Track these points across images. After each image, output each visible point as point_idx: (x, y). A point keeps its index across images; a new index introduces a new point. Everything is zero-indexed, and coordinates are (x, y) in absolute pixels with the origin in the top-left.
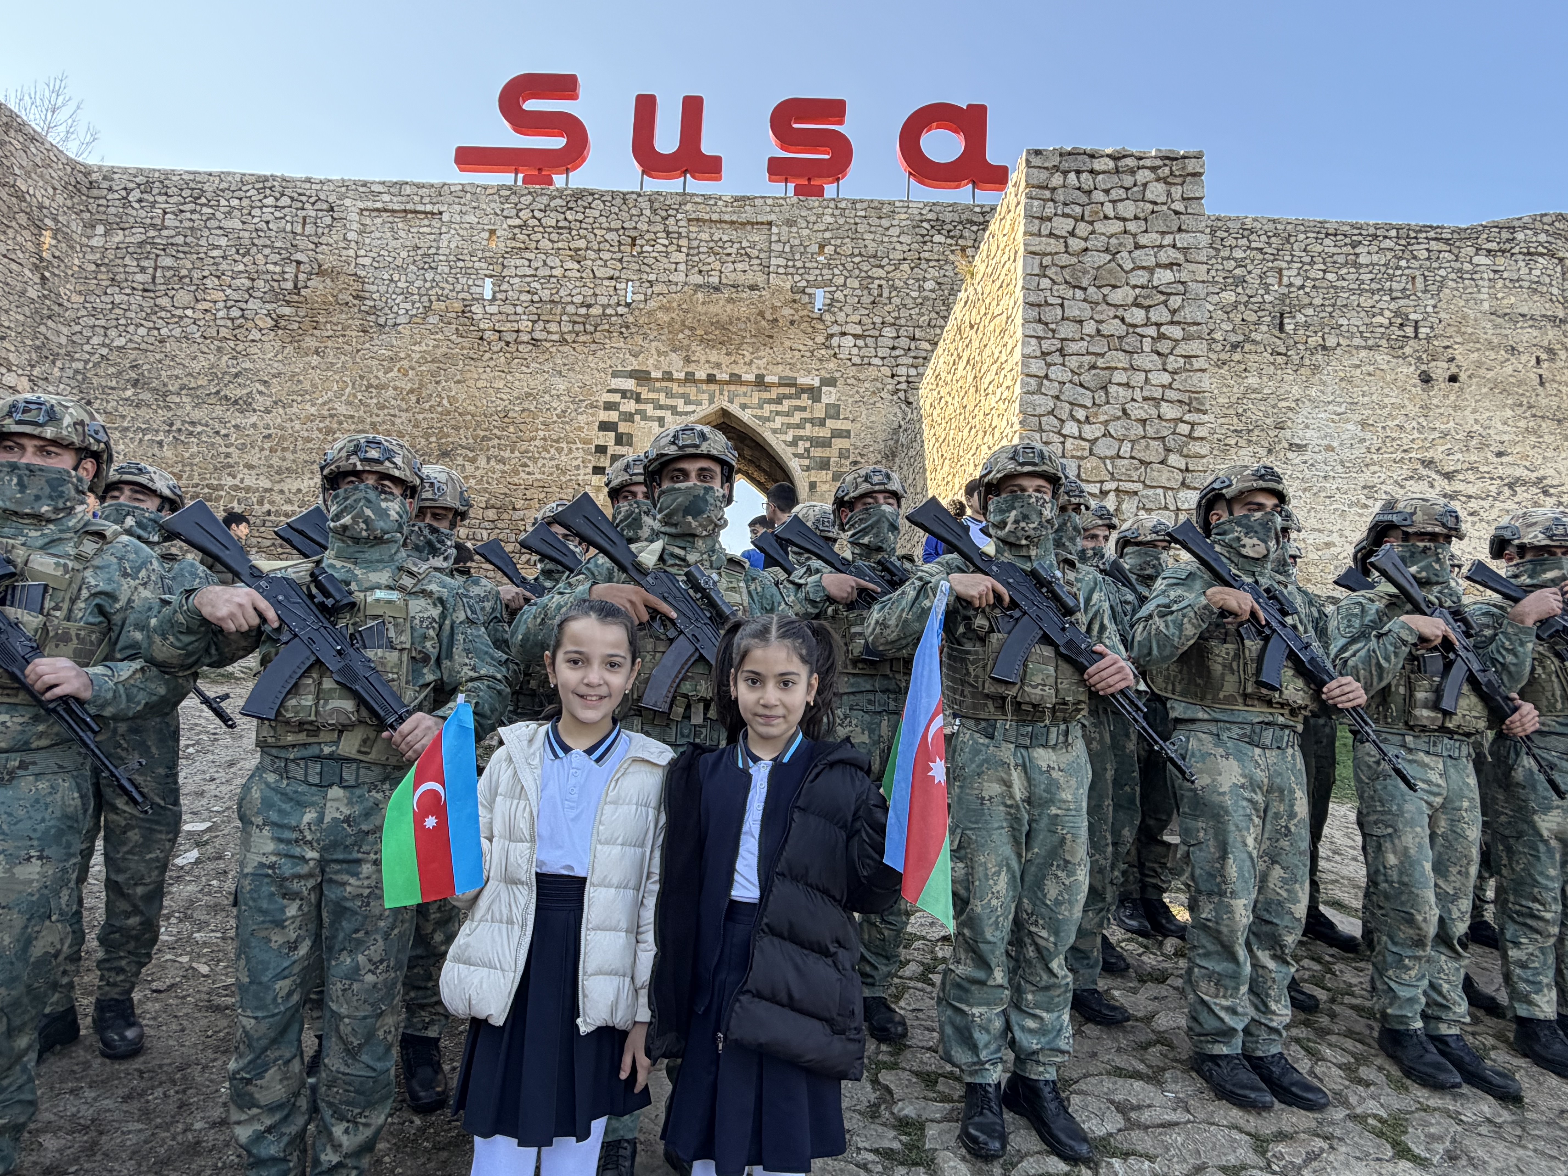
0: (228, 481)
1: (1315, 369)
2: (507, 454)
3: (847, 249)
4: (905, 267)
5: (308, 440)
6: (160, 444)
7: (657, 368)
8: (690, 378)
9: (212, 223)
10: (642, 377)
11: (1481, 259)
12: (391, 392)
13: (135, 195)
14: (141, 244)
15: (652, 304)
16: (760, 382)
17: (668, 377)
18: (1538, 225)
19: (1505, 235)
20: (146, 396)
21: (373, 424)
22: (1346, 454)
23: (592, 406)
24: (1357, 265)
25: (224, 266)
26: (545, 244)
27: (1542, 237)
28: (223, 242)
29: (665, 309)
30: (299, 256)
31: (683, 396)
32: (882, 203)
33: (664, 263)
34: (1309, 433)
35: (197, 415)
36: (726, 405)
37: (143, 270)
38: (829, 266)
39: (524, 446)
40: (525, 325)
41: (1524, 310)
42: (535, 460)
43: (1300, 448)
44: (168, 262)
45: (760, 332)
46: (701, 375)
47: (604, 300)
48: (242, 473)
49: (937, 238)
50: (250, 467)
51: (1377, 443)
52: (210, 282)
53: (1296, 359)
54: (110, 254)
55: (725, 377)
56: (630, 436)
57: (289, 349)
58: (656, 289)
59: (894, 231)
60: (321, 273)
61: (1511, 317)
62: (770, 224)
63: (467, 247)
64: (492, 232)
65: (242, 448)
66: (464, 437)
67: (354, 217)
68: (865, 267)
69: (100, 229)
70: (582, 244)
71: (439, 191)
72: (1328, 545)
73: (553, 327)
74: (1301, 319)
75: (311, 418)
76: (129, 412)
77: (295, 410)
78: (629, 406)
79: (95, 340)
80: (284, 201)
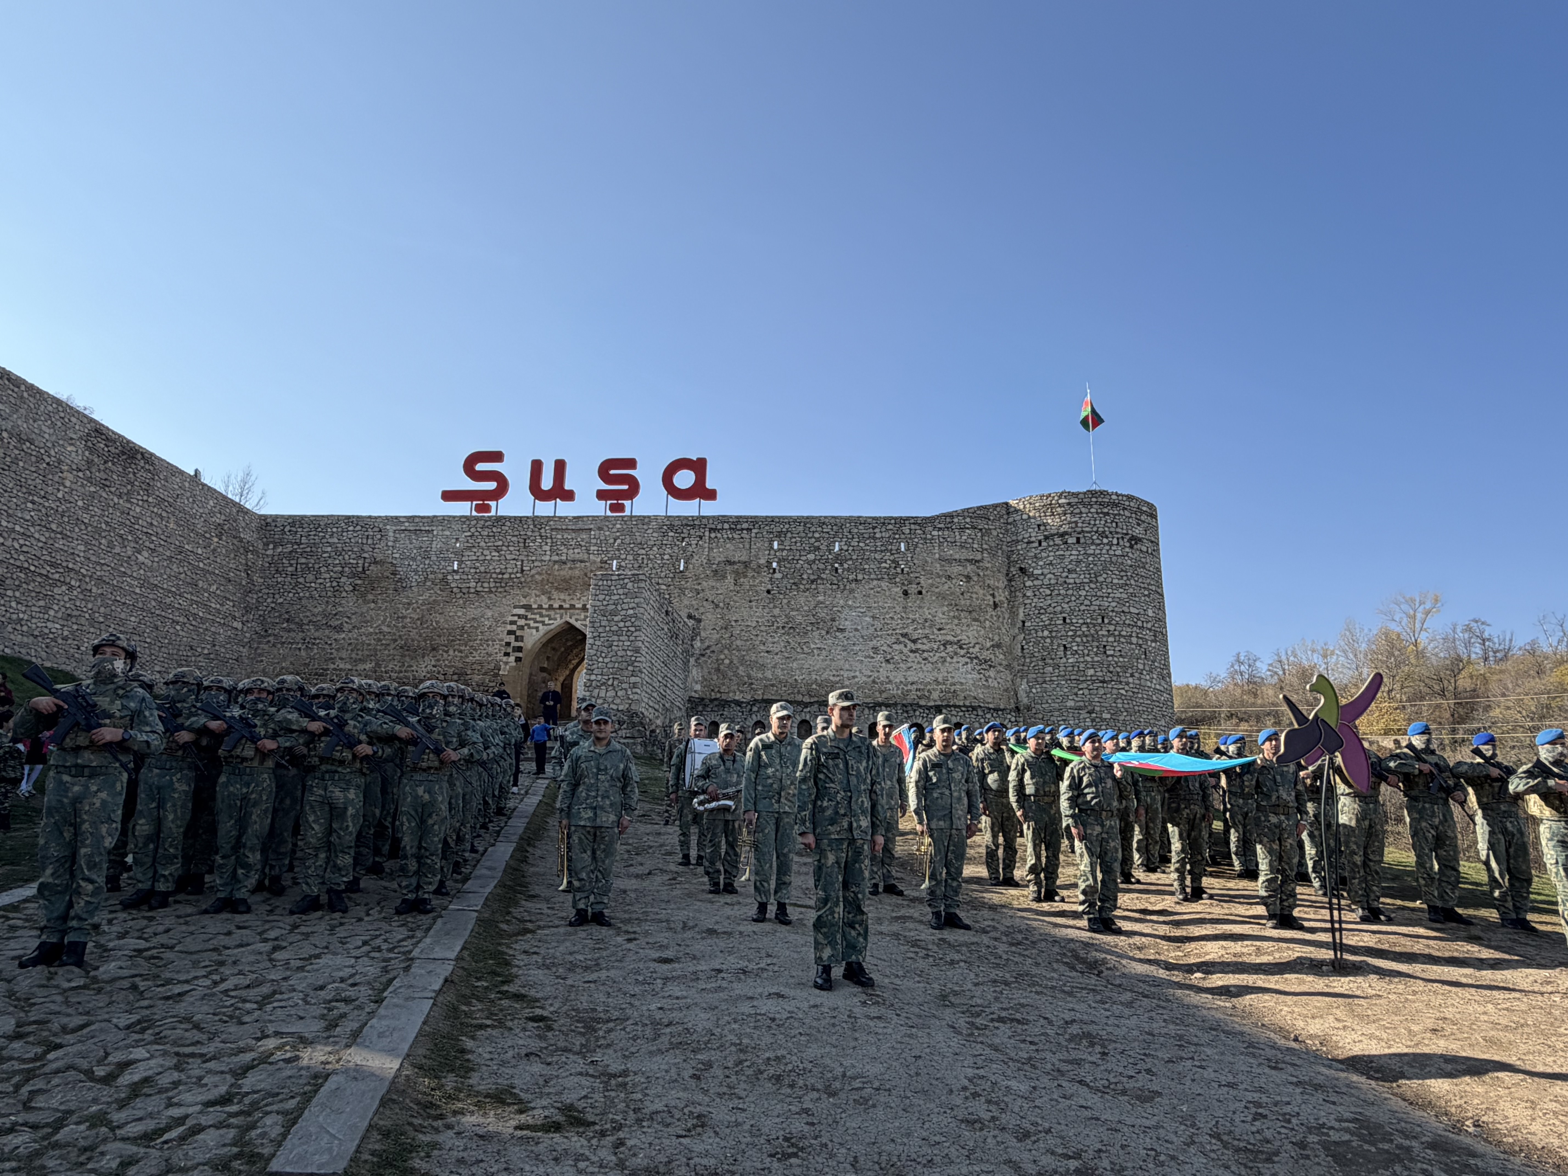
0: (332, 666)
1: (852, 591)
2: (463, 648)
3: (627, 541)
4: (655, 548)
5: (369, 645)
6: (300, 649)
7: (535, 602)
8: (551, 607)
9: (324, 541)
10: (528, 607)
11: (935, 533)
12: (408, 620)
13: (287, 528)
14: (291, 552)
15: (533, 572)
16: (584, 608)
17: (540, 607)
18: (966, 514)
19: (948, 520)
20: (292, 626)
21: (400, 636)
22: (865, 633)
23: (504, 623)
24: (874, 538)
25: (330, 561)
26: (482, 544)
27: (968, 520)
28: (329, 549)
29: (539, 574)
30: (366, 555)
31: (548, 616)
32: (644, 517)
33: (539, 551)
34: (847, 623)
35: (317, 634)
36: (568, 619)
37: (291, 565)
38: (618, 550)
39: (471, 643)
40: (473, 584)
41: (957, 557)
42: (476, 650)
43: (842, 630)
44: (303, 560)
45: (585, 584)
46: (556, 606)
47: (510, 570)
48: (338, 662)
49: (671, 534)
50: (341, 659)
51: (880, 626)
52: (323, 570)
53: (842, 587)
54: (276, 558)
55: (567, 606)
56: (522, 637)
57: (360, 601)
58: (536, 564)
59: (650, 531)
60: (376, 563)
61: (949, 561)
62: (590, 529)
63: (445, 547)
64: (457, 539)
65: (338, 650)
66: (443, 640)
67: (391, 534)
68: (636, 549)
69: (271, 546)
70: (500, 543)
71: (432, 520)
72: (854, 677)
73: (486, 585)
74: (846, 566)
75: (371, 634)
76: (285, 634)
77: (363, 630)
78: (522, 622)
79: (269, 600)
80: (359, 528)
